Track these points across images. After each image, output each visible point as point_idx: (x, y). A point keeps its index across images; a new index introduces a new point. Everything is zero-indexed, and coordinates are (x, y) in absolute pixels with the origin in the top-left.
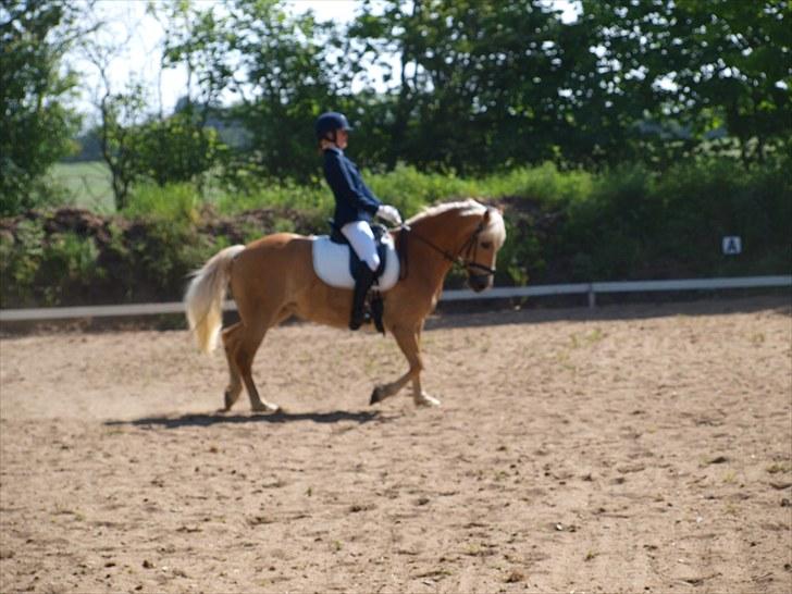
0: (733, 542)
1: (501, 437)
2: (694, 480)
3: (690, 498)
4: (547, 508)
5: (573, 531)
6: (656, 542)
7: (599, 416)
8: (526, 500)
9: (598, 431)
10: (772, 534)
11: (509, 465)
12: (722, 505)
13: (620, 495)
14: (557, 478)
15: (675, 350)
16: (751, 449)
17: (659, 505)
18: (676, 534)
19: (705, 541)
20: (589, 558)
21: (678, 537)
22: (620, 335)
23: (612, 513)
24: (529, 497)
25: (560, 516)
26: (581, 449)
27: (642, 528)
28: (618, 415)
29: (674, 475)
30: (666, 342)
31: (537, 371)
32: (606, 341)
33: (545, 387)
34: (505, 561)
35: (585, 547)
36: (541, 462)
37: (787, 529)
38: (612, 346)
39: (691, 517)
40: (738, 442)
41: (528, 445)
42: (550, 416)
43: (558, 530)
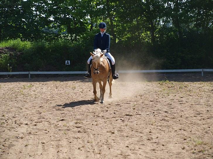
0: (65, 142)
1: (3, 113)
2: (55, 125)
3: (54, 130)
4: (15, 132)
5: (22, 138)
6: (44, 142)
7: (30, 108)
8: (9, 130)
9: (30, 111)
10: (75, 140)
11: (5, 120)
12: (62, 132)
13: (35, 129)
14: (18, 124)
15: (51, 90)
16: (71, 117)
17: (46, 132)
18: (50, 139)
19: (58, 141)
20: (26, 146)
21: (50, 140)
22: (37, 86)
23: (33, 134)
24: (10, 129)
25: (19, 134)
26: (25, 116)
27: (41, 138)
28: (35, 107)
29: (50, 123)
30: (49, 88)
31: (14, 95)
32: (33, 87)
33: (16, 99)
34: (2, 147)
35: (25, 143)
36: (14, 120)
37: (80, 138)
38: (35, 89)
39: (54, 135)
40: (67, 115)
41: (10, 115)
42: (17, 107)
43: (18, 138)
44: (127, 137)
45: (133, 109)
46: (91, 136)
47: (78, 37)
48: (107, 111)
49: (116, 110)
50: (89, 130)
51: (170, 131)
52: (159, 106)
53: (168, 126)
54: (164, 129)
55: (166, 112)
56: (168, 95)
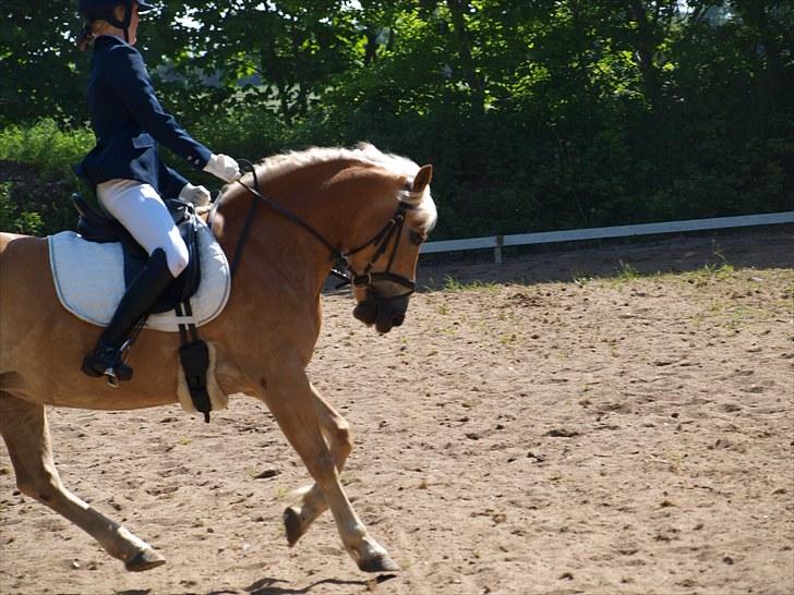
0: (287, 572)
2: (237, 498)
4: (61, 542)
5: (94, 568)
6: (195, 576)
7: (122, 427)
9: (121, 445)
10: (333, 560)
11: (12, 491)
12: (272, 528)
17: (198, 531)
18: (219, 565)
19: (253, 572)
21: (222, 570)
25: (77, 551)
26: (101, 468)
27: (177, 560)
28: (144, 424)
29: (213, 493)
35: (109, 588)
39: (236, 543)
40: (289, 451)
42: (61, 429)
43: (74, 568)
44: (562, 531)
45: (581, 403)
46: (403, 536)
47: (312, 96)
48: (465, 420)
49: (505, 411)
50: (389, 512)
51: (754, 495)
52: (696, 382)
53: (745, 472)
54: (726, 487)
55: (730, 409)
56: (732, 332)
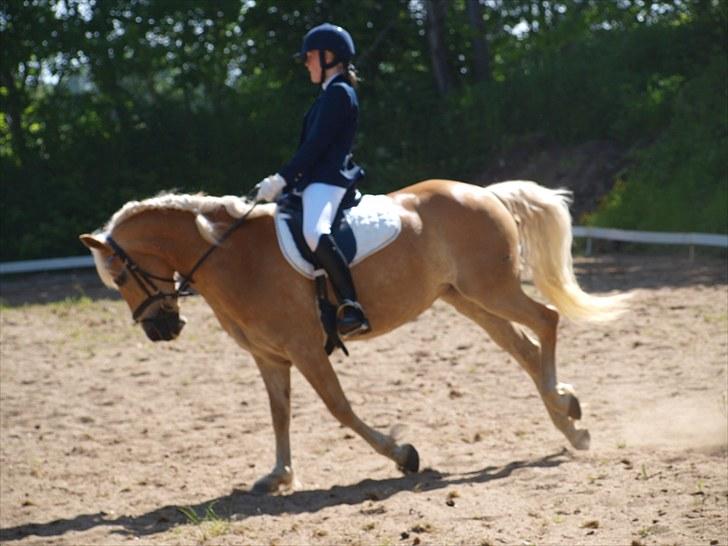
51: (103, 493)
52: (56, 398)
53: (96, 474)
54: (80, 488)
55: (85, 420)
56: (87, 355)
